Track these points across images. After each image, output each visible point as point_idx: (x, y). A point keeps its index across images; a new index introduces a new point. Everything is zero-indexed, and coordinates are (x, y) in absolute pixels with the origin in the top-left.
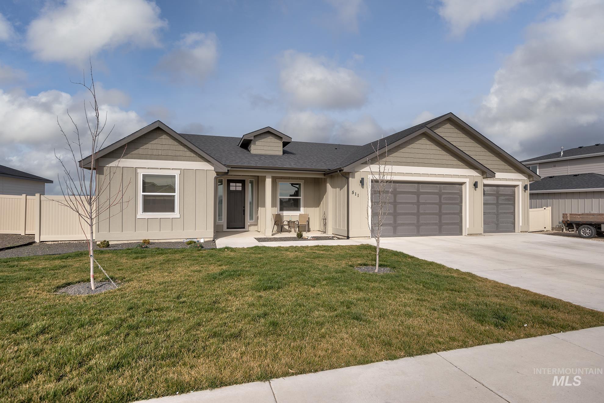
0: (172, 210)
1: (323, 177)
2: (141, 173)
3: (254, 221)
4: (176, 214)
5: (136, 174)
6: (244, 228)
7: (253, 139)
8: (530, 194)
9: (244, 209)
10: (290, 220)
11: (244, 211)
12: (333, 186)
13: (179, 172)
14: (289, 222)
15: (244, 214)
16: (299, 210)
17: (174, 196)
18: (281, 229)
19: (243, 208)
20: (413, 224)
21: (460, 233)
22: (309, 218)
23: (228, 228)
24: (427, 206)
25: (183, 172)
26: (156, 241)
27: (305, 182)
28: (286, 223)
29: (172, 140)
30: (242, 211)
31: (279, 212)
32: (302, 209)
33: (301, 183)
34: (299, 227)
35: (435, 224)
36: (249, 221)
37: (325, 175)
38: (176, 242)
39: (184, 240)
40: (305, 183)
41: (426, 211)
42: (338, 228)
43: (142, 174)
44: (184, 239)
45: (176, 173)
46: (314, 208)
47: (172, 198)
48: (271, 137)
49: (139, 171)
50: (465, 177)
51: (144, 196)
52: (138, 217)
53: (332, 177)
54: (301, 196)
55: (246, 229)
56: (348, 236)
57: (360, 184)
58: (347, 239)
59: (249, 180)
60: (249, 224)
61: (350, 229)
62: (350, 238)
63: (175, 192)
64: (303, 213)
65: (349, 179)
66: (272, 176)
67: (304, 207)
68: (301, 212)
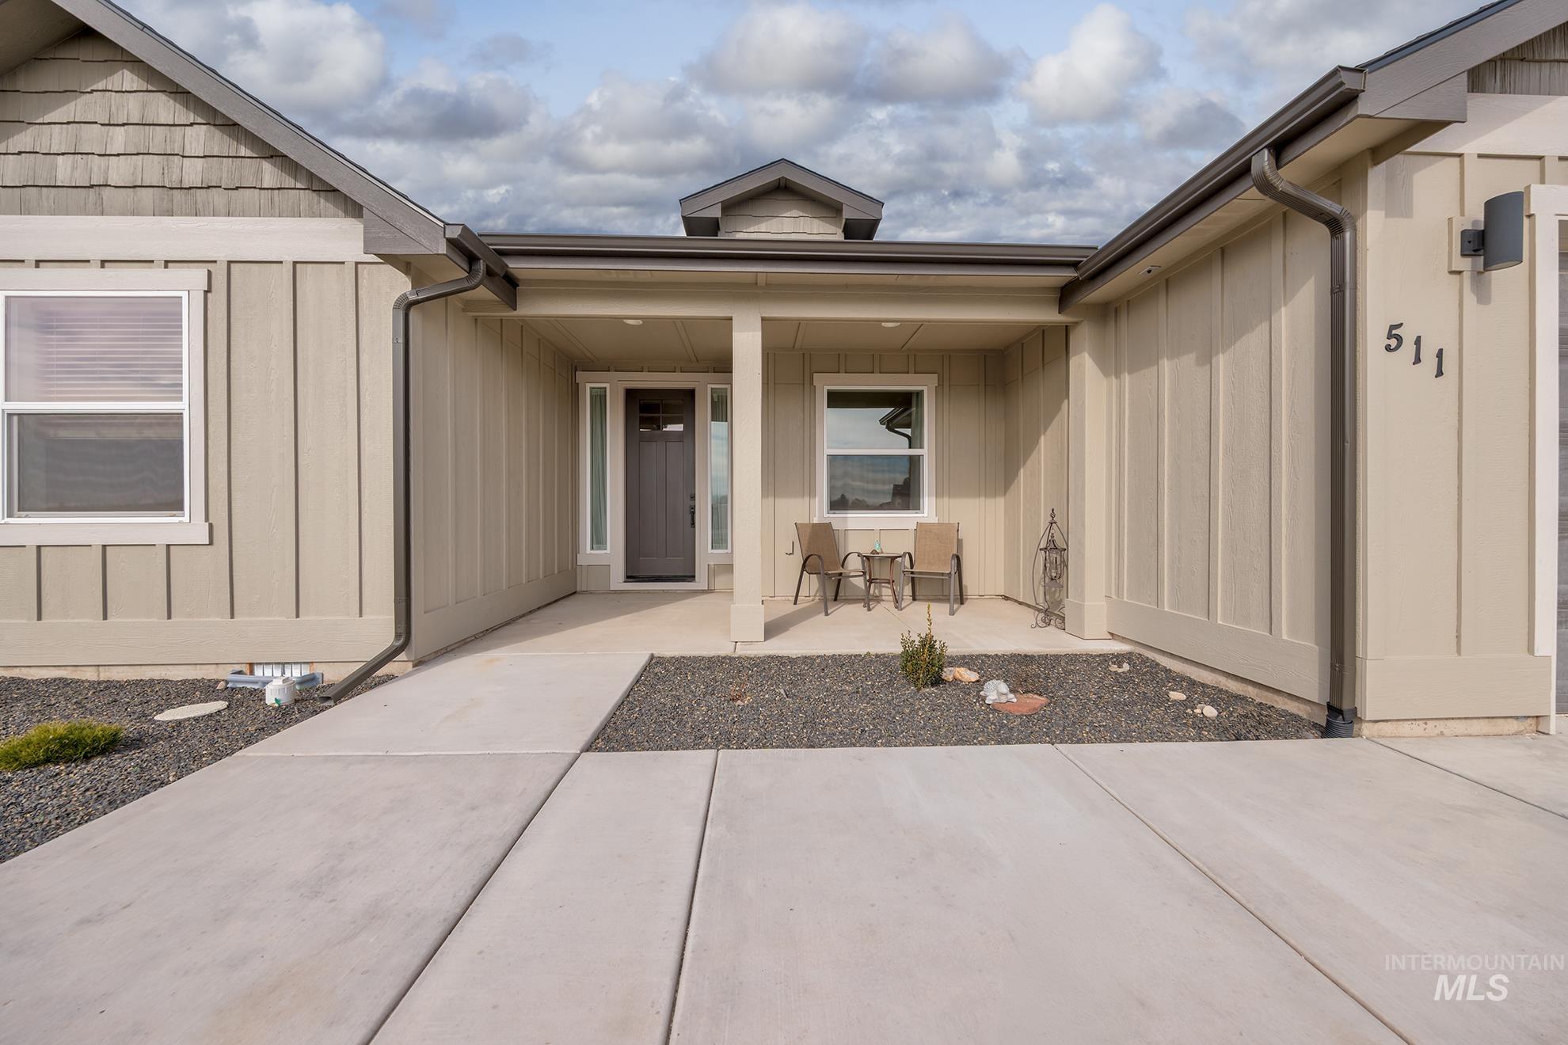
1: (1053, 314)
3: (729, 551)
4: (190, 523)
6: (691, 578)
7: (719, 217)
9: (692, 503)
10: (874, 552)
11: (692, 513)
12: (1111, 366)
13: (200, 277)
14: (868, 558)
15: (692, 523)
16: (917, 507)
17: (174, 419)
18: (836, 591)
19: (688, 499)
22: (960, 542)
23: (630, 578)
25: (228, 275)
27: (941, 385)
28: (854, 564)
29: (165, 98)
30: (687, 512)
31: (826, 515)
32: (928, 501)
33: (925, 388)
34: (917, 582)
36: (710, 551)
37: (1065, 295)
38: (194, 682)
40: (939, 389)
42: (1125, 600)
43: (3, 297)
45: (188, 288)
46: (982, 499)
47: (166, 434)
48: (795, 213)
51: (18, 422)
53: (1108, 312)
54: (921, 447)
55: (701, 583)
56: (1336, 704)
57: (1465, 264)
58: (1327, 731)
59: (710, 386)
60: (712, 563)
61: (1360, 653)
62: (1365, 726)
63: (182, 397)
64: (935, 520)
65: (1359, 224)
66: (763, 319)
67: (939, 493)
68: (925, 515)
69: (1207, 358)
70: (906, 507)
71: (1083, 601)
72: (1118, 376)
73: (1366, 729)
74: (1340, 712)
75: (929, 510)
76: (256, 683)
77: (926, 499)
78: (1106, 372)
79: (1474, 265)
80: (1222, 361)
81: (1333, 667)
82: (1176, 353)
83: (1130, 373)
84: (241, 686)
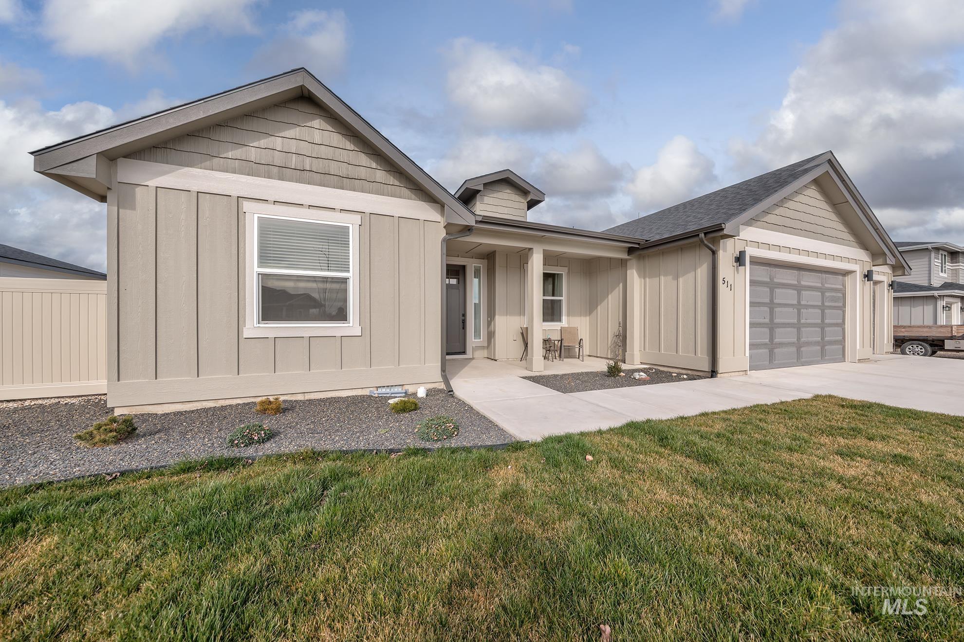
0: (341, 315)
1: (624, 256)
2: (254, 215)
3: (481, 340)
4: (352, 326)
5: (239, 215)
6: (464, 353)
7: (482, 189)
8: (894, 298)
9: (463, 318)
10: (550, 339)
11: (464, 322)
12: (643, 275)
13: (357, 218)
15: (464, 327)
16: (560, 320)
17: (344, 281)
19: (461, 315)
20: (793, 343)
21: (843, 359)
24: (810, 310)
25: (369, 219)
26: (300, 397)
27: (569, 272)
29: (340, 136)
30: (461, 321)
32: (564, 318)
33: (565, 273)
35: (816, 343)
36: (473, 340)
37: (630, 251)
38: (353, 396)
39: (371, 392)
41: (808, 321)
43: (256, 216)
44: (371, 389)
45: (352, 223)
49: (246, 206)
50: (856, 261)
51: (264, 277)
52: (247, 333)
53: (641, 258)
54: (562, 296)
55: (469, 354)
56: (713, 370)
57: (735, 264)
58: (712, 377)
59: (474, 265)
60: (474, 346)
61: (718, 357)
62: (719, 374)
63: (349, 271)
64: (567, 326)
65: (718, 253)
66: (543, 250)
67: (568, 315)
68: (564, 323)
69: (677, 278)
70: (552, 320)
71: (633, 352)
72: (644, 278)
73: (719, 375)
74: (715, 372)
75: (565, 322)
76: (388, 394)
77: (564, 317)
78: (640, 276)
79: (737, 264)
80: (681, 280)
81: (712, 361)
82: (665, 275)
83: (649, 278)
84: (381, 395)
